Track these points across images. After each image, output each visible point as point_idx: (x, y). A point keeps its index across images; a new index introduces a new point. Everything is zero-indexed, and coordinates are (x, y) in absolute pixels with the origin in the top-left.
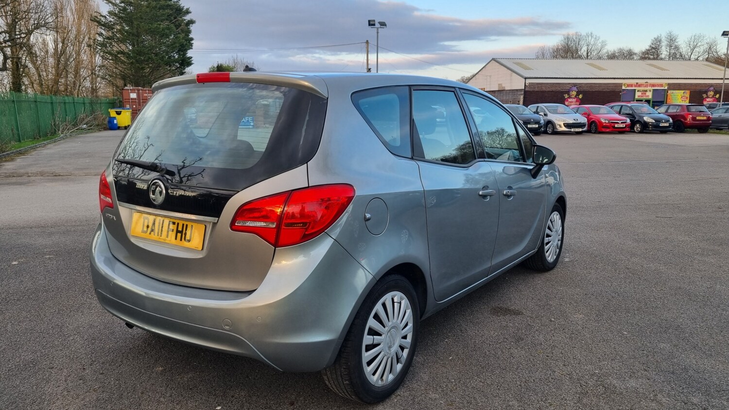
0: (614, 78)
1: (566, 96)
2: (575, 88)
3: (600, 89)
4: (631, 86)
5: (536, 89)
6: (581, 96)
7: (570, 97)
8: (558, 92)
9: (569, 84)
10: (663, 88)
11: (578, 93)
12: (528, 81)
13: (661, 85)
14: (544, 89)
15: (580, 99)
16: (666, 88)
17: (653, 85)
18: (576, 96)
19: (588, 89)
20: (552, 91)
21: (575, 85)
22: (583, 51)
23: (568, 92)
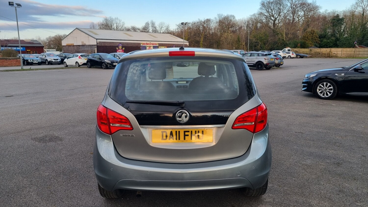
0: (137, 41)
1: (117, 49)
2: (121, 45)
3: (132, 45)
4: (144, 44)
5: (103, 45)
6: (124, 49)
7: (119, 49)
8: (113, 46)
9: (118, 42)
10: (157, 45)
11: (123, 47)
12: (98, 41)
13: (156, 44)
14: (106, 45)
15: (124, 50)
16: (158, 45)
17: (153, 44)
18: (122, 49)
19: (127, 45)
20: (110, 46)
21: (120, 43)
22: (115, 26)
23: (118, 47)
